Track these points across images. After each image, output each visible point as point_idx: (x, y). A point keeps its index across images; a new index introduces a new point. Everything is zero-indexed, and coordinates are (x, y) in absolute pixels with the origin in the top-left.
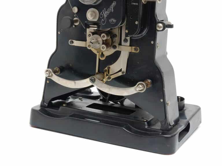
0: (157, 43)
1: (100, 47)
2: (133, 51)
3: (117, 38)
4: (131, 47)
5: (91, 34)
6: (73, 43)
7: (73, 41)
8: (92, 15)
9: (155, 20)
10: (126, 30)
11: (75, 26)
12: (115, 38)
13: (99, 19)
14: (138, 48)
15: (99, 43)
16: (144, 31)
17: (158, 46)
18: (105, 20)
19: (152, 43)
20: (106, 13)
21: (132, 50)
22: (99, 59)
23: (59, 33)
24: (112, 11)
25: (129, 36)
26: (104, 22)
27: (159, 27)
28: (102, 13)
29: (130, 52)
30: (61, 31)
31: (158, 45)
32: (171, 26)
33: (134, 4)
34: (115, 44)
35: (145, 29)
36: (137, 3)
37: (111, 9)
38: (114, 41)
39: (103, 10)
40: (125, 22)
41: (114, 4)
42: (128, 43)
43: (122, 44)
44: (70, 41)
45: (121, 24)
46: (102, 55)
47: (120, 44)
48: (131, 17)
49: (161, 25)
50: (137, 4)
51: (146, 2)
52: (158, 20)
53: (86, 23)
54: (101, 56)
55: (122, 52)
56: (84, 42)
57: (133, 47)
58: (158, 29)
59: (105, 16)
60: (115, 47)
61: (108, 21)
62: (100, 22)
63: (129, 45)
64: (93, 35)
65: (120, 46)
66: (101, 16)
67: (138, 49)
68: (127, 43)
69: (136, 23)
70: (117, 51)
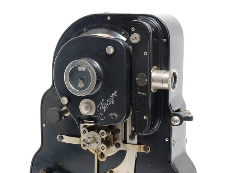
0: (173, 140)
1: (99, 147)
2: (142, 151)
3: (120, 134)
4: (139, 146)
5: (87, 131)
6: (63, 138)
7: (63, 136)
8: (86, 108)
9: (170, 112)
10: (132, 126)
11: (65, 117)
12: (118, 134)
13: (96, 113)
14: (149, 147)
15: (97, 142)
16: (155, 126)
17: (174, 144)
18: (104, 113)
19: (167, 141)
20: (104, 105)
21: (141, 149)
22: (98, 160)
23: (44, 125)
24: (113, 103)
25: (136, 134)
26: (102, 117)
27: (174, 121)
28: (99, 105)
29: (138, 153)
30: (47, 123)
31: (174, 142)
32: (190, 119)
33: (141, 93)
34: (118, 141)
35: (157, 123)
36: (145, 92)
37: (111, 100)
38: (116, 137)
39: (101, 102)
40: (130, 116)
41: (115, 94)
42: (135, 141)
43: (127, 142)
44: (60, 136)
45: (125, 119)
46: (102, 155)
47: (125, 142)
48: (138, 110)
49: (176, 118)
50: (145, 94)
51: (156, 90)
52: (173, 111)
53: (79, 118)
54: (100, 157)
55: (127, 151)
56: (78, 139)
57: (142, 146)
58: (173, 123)
59: (104, 109)
60: (118, 145)
61: (108, 116)
62: (97, 117)
63: (136, 143)
64: (88, 132)
65: (124, 144)
66: (99, 109)
67: (148, 149)
68: (133, 141)
69: (145, 118)
70: (122, 150)
